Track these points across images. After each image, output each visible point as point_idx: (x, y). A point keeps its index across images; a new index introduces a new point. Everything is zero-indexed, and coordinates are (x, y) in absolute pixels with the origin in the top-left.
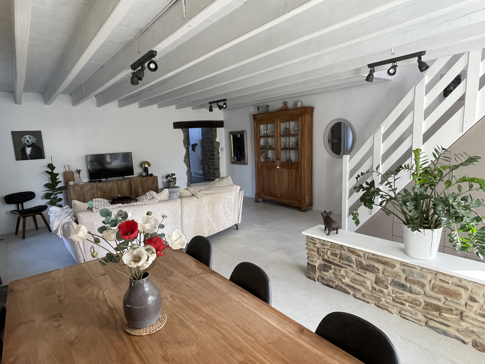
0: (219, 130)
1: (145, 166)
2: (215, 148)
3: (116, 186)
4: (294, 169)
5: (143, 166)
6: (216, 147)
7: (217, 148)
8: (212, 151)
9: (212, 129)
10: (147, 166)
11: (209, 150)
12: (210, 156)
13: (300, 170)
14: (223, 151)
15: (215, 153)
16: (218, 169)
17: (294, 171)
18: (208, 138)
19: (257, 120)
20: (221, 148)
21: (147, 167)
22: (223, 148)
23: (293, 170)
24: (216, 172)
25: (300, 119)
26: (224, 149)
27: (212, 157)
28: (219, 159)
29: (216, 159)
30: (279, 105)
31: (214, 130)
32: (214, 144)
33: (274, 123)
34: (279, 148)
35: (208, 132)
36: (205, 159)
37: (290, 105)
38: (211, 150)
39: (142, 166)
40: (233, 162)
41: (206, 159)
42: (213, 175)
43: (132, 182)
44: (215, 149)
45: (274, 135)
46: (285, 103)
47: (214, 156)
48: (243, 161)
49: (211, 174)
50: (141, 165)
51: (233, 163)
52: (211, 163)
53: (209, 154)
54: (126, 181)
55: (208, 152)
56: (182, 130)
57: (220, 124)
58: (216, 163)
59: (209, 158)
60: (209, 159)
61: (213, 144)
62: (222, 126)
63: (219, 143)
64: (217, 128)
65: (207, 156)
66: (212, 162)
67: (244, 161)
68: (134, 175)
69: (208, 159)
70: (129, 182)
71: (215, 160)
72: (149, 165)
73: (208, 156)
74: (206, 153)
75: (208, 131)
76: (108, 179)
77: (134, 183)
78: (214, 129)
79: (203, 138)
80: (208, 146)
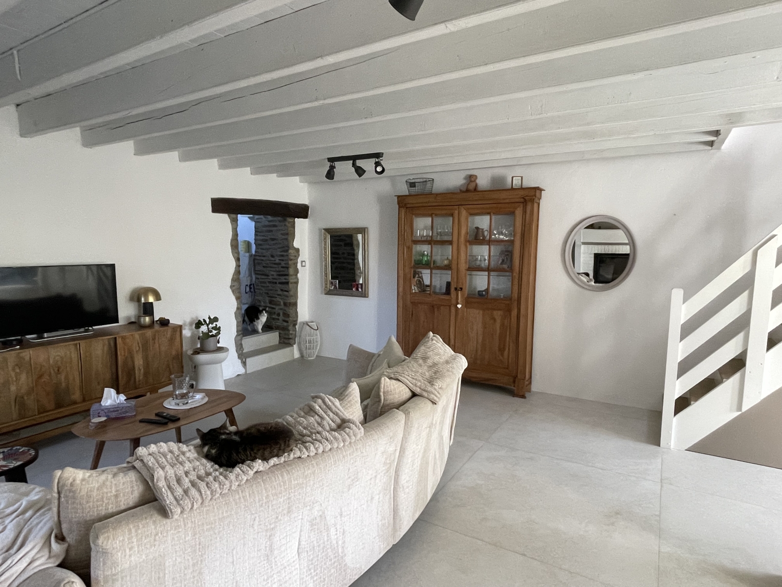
0: (299, 222)
1: (146, 298)
2: (291, 260)
3: (74, 356)
4: (499, 310)
5: (143, 300)
6: (292, 258)
7: (294, 260)
8: (282, 267)
9: (285, 220)
10: (151, 299)
11: (275, 264)
12: (275, 277)
13: (514, 313)
14: (305, 266)
15: (291, 271)
16: (295, 304)
17: (498, 314)
18: (273, 239)
19: (407, 208)
20: (302, 262)
21: (152, 303)
22: (304, 261)
23: (495, 312)
24: (291, 311)
25: (519, 212)
26: (307, 264)
27: (283, 279)
28: (297, 283)
29: (291, 283)
30: (456, 181)
31: (289, 222)
32: (290, 251)
33: (452, 215)
34: (463, 266)
35: (275, 226)
36: (261, 282)
37: (483, 182)
38: (280, 264)
39: (139, 300)
40: (330, 290)
41: (265, 283)
42: (281, 317)
43: (119, 341)
44: (290, 262)
45: (451, 239)
46: (471, 178)
47: (286, 277)
48: (357, 289)
49: (279, 315)
50: (136, 296)
51: (329, 293)
52: (280, 293)
53: (272, 273)
54: (102, 340)
55: (271, 267)
56: (229, 216)
57: (302, 211)
58: (291, 293)
59: (275, 281)
60: (273, 282)
61: (287, 251)
62: (305, 216)
63: (298, 250)
64: (296, 219)
65: (268, 276)
66: (282, 290)
67: (360, 290)
68: (117, 322)
69: (270, 282)
70: (109, 344)
71: (290, 285)
72: (158, 297)
73: (271, 277)
74: (264, 269)
75: (276, 224)
76: (46, 335)
77: (124, 343)
78: (290, 220)
79: (258, 238)
80: (272, 256)
